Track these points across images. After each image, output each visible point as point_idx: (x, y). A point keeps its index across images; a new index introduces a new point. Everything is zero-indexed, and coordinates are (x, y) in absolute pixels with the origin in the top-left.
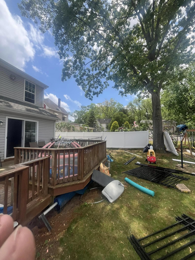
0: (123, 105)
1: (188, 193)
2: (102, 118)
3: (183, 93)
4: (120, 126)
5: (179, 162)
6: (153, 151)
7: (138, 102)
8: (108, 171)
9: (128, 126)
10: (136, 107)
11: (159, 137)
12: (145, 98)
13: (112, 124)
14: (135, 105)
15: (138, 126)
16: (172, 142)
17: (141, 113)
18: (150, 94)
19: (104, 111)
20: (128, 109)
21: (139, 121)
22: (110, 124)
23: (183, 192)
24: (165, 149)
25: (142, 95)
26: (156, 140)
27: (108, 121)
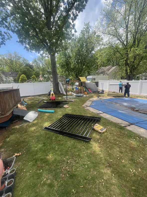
0: (28, 61)
1: (68, 107)
2: (7, 71)
3: (69, 59)
4: (28, 79)
5: (66, 98)
6: (53, 93)
7: (41, 60)
8: (25, 108)
9: (35, 79)
10: (40, 64)
11: (56, 86)
12: (46, 58)
13: (20, 77)
14: (39, 62)
15: (43, 79)
16: (63, 88)
17: (45, 69)
18: (49, 55)
19: (8, 64)
20: (33, 65)
21: (43, 76)
22: (17, 77)
23: (66, 108)
24: (60, 92)
25: (44, 55)
26: (55, 87)
27: (14, 74)
